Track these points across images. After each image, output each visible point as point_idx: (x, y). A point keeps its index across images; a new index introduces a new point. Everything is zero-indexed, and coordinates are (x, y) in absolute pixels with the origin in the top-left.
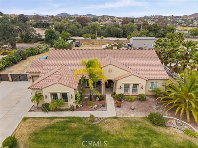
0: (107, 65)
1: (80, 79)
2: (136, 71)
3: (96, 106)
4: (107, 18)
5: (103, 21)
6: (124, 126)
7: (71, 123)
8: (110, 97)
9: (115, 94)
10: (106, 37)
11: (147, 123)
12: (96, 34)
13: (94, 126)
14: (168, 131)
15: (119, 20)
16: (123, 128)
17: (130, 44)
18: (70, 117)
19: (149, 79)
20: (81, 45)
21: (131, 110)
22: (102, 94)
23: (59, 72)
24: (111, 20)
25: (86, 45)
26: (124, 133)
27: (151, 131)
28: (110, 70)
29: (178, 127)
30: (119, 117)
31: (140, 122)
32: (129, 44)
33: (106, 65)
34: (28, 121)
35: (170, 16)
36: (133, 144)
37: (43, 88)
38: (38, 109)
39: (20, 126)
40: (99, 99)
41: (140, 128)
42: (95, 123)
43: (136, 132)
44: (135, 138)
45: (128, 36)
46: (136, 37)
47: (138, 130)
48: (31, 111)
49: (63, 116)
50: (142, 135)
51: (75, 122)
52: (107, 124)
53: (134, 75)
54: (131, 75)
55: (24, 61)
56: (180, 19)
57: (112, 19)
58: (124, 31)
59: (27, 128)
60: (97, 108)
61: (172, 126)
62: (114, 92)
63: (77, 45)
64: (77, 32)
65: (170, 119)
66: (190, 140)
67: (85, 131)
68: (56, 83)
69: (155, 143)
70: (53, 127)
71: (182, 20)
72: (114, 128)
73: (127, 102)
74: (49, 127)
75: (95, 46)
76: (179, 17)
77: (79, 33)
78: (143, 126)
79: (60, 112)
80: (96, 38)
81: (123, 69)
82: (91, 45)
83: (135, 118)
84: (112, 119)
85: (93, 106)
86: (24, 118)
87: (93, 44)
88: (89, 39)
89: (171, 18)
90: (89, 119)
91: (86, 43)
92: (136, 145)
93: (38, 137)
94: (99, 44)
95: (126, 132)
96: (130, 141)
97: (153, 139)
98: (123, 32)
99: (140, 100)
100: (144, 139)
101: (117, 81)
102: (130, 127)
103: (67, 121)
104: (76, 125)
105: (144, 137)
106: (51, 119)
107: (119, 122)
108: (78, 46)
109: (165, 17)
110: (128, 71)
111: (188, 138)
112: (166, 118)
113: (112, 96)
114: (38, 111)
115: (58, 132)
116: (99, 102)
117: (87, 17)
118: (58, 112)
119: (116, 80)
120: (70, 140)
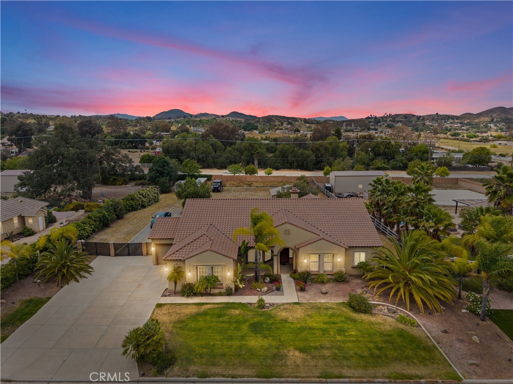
0: (283, 224)
1: (239, 247)
2: (330, 234)
3: (266, 288)
4: (279, 121)
5: (269, 129)
6: (310, 313)
7: (230, 310)
8: (287, 277)
9: (295, 272)
10: (277, 169)
11: (344, 309)
12: (256, 162)
13: (265, 313)
14: (373, 319)
15: (308, 125)
16: (308, 315)
17: (329, 185)
18: (227, 303)
19: (350, 247)
20: (224, 188)
21: (321, 295)
22: (275, 272)
23: (208, 235)
24: (289, 126)
25: (234, 188)
26: (309, 320)
27: (348, 318)
28: (287, 232)
29: (390, 314)
30: (301, 303)
31: (333, 309)
32: (327, 185)
33: (281, 223)
34: (165, 308)
35: (430, 116)
36: (321, 333)
37: (186, 259)
38: (175, 294)
39: (155, 313)
40: (270, 279)
41: (332, 315)
42: (266, 309)
43: (326, 319)
44: (325, 326)
45: (326, 168)
46: (344, 170)
47: (330, 318)
48: (164, 296)
49: (216, 302)
50: (334, 323)
51: (237, 309)
52: (285, 311)
53: (324, 239)
54: (320, 240)
55: (121, 222)
56: (456, 121)
57: (290, 123)
58: (316, 156)
59: (167, 315)
60: (267, 292)
61: (382, 313)
62: (294, 268)
63: (217, 188)
64: (214, 158)
65: (379, 305)
66: (404, 328)
67: (253, 318)
68: (207, 251)
69: (352, 331)
70: (205, 314)
71: (461, 123)
72: (295, 316)
73: (315, 284)
74: (198, 314)
75: (254, 189)
76: (453, 117)
77: (218, 160)
78: (338, 312)
79: (210, 297)
80: (256, 172)
81: (308, 230)
82: (246, 187)
83: (327, 304)
84: (292, 305)
85: (261, 289)
86: (157, 304)
87: (250, 185)
88: (241, 174)
89: (433, 119)
90: (257, 305)
91: (235, 183)
92: (325, 332)
93: (187, 325)
94: (262, 185)
95: (312, 319)
96: (317, 329)
97: (350, 326)
98: (315, 158)
99: (337, 281)
100: (337, 326)
101: (298, 249)
102: (318, 313)
103: (224, 308)
104: (237, 312)
105: (338, 325)
106: (199, 305)
107: (302, 309)
108: (219, 191)
109: (419, 117)
110: (315, 234)
111: (401, 326)
112: (375, 304)
113: (291, 276)
114: (176, 296)
115: (213, 319)
116: (270, 284)
117: (231, 119)
118: (208, 297)
119: (297, 247)
120: (232, 328)
